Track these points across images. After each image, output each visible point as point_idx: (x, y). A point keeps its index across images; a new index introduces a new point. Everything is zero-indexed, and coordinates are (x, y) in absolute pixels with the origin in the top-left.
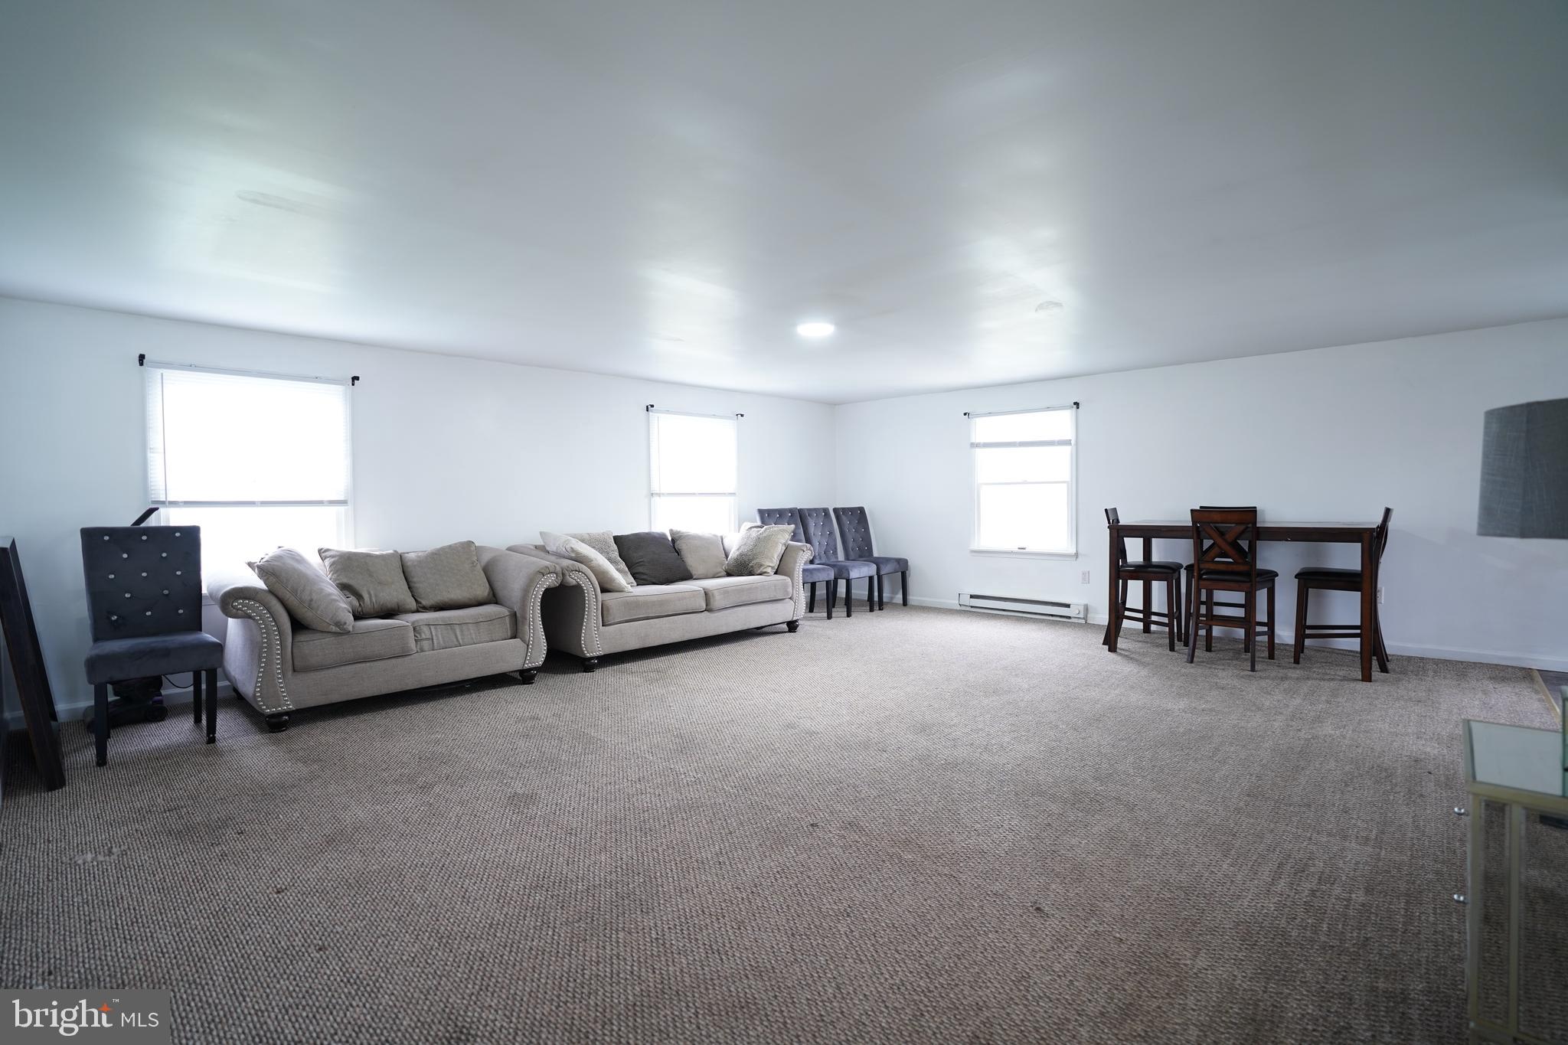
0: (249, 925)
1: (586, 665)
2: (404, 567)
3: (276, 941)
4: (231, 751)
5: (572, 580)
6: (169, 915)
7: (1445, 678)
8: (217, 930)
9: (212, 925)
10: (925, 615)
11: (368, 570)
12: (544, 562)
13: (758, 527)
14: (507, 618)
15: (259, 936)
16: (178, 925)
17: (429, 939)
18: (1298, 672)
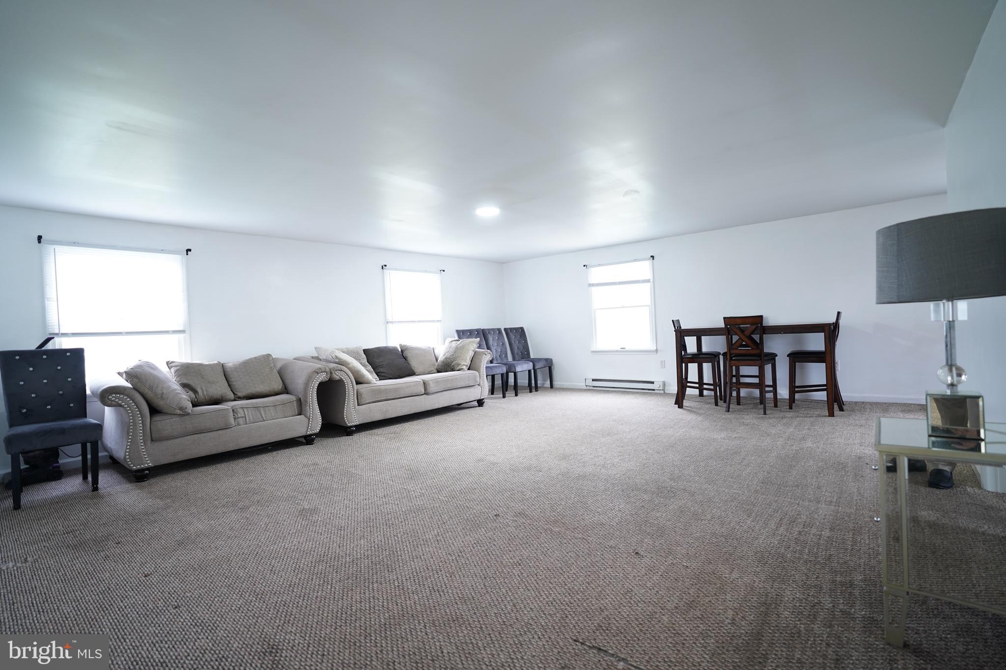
0: (126, 597)
1: (348, 431)
2: (225, 372)
3: (146, 605)
4: (109, 495)
5: (337, 376)
6: (70, 595)
7: (876, 412)
8: (104, 601)
9: (100, 599)
10: (564, 393)
11: (201, 374)
12: (317, 365)
13: (456, 340)
14: (295, 402)
15: (134, 603)
16: (76, 600)
17: (249, 596)
18: (791, 413)
